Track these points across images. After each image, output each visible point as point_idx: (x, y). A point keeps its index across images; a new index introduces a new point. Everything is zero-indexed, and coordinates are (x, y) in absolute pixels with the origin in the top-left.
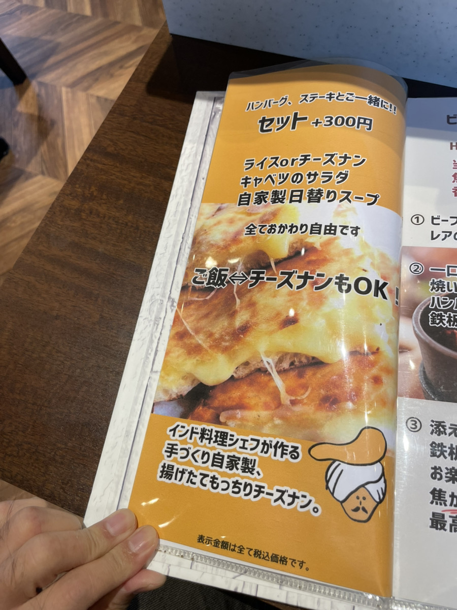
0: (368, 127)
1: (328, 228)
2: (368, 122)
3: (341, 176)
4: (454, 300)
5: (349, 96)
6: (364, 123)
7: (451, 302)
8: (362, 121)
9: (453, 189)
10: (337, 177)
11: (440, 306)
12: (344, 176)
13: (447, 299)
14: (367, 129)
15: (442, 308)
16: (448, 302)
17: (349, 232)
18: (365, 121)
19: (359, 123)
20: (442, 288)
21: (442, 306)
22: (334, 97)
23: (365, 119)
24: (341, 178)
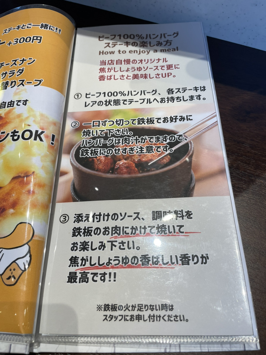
0: (39, 41)
1: (10, 103)
2: (39, 38)
3: (20, 71)
4: (95, 140)
5: (29, 25)
6: (37, 39)
7: (94, 142)
8: (35, 38)
9: (99, 77)
10: (17, 72)
11: (87, 145)
12: (21, 71)
13: (91, 140)
14: (38, 42)
15: (88, 146)
16: (91, 142)
17: (21, 104)
18: (37, 38)
19: (33, 39)
20: (89, 134)
21: (88, 145)
22: (20, 28)
23: (37, 37)
24: (20, 72)
